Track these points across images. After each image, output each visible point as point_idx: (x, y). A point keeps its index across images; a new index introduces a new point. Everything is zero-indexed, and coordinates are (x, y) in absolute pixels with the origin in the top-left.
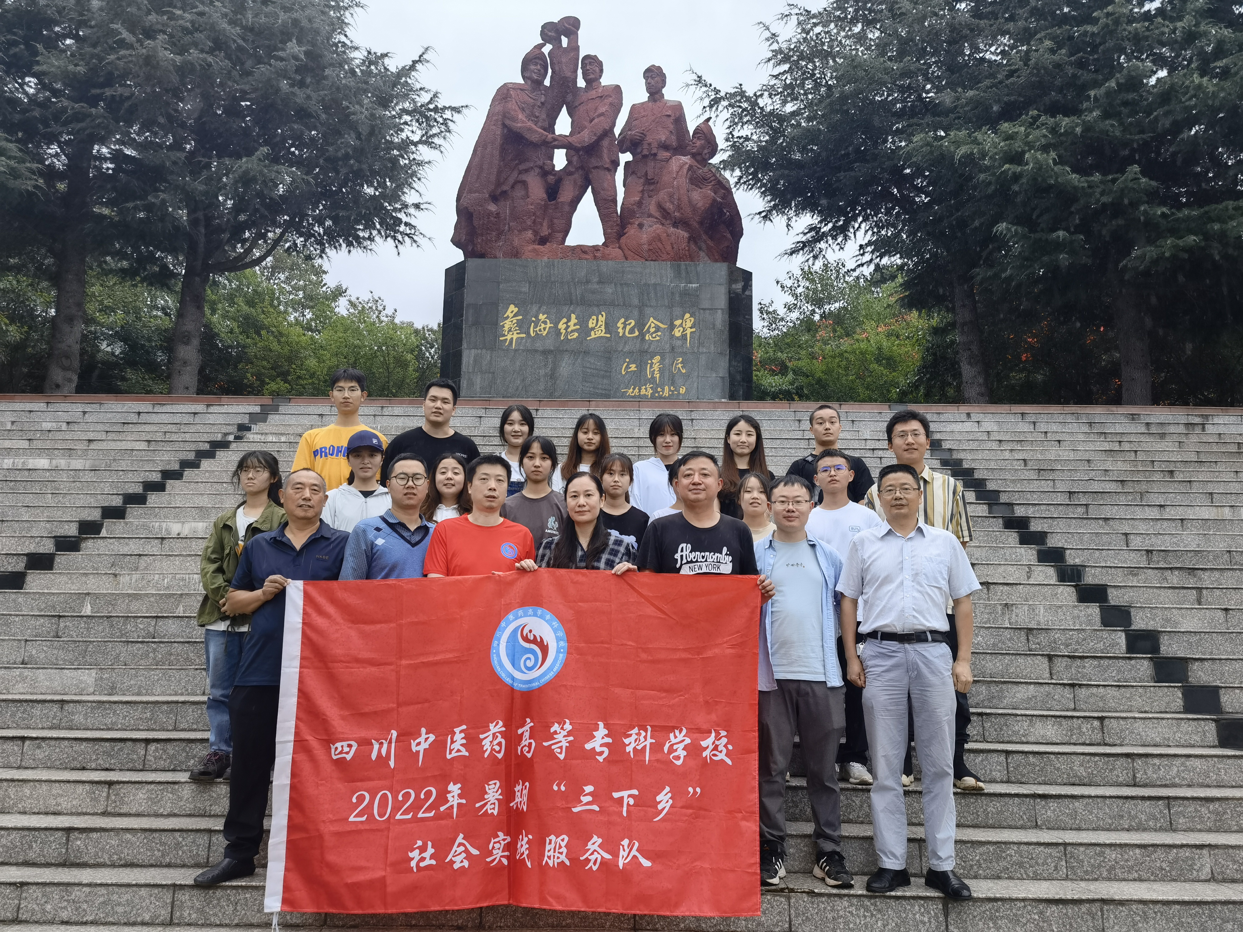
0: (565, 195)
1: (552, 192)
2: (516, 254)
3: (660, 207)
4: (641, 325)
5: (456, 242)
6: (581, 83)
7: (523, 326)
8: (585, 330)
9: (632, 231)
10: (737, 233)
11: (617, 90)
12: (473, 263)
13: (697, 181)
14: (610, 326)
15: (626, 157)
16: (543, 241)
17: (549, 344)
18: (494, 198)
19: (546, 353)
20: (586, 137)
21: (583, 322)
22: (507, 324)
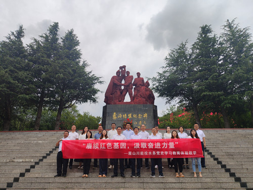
0: (124, 93)
1: (121, 93)
2: (115, 103)
3: (140, 95)
4: (138, 115)
6: (126, 75)
7: (117, 116)
8: (128, 116)
9: (135, 99)
10: (154, 99)
11: (132, 76)
13: (146, 90)
14: (132, 116)
16: (120, 101)
17: (121, 119)
18: (111, 94)
20: (127, 84)
22: (114, 116)
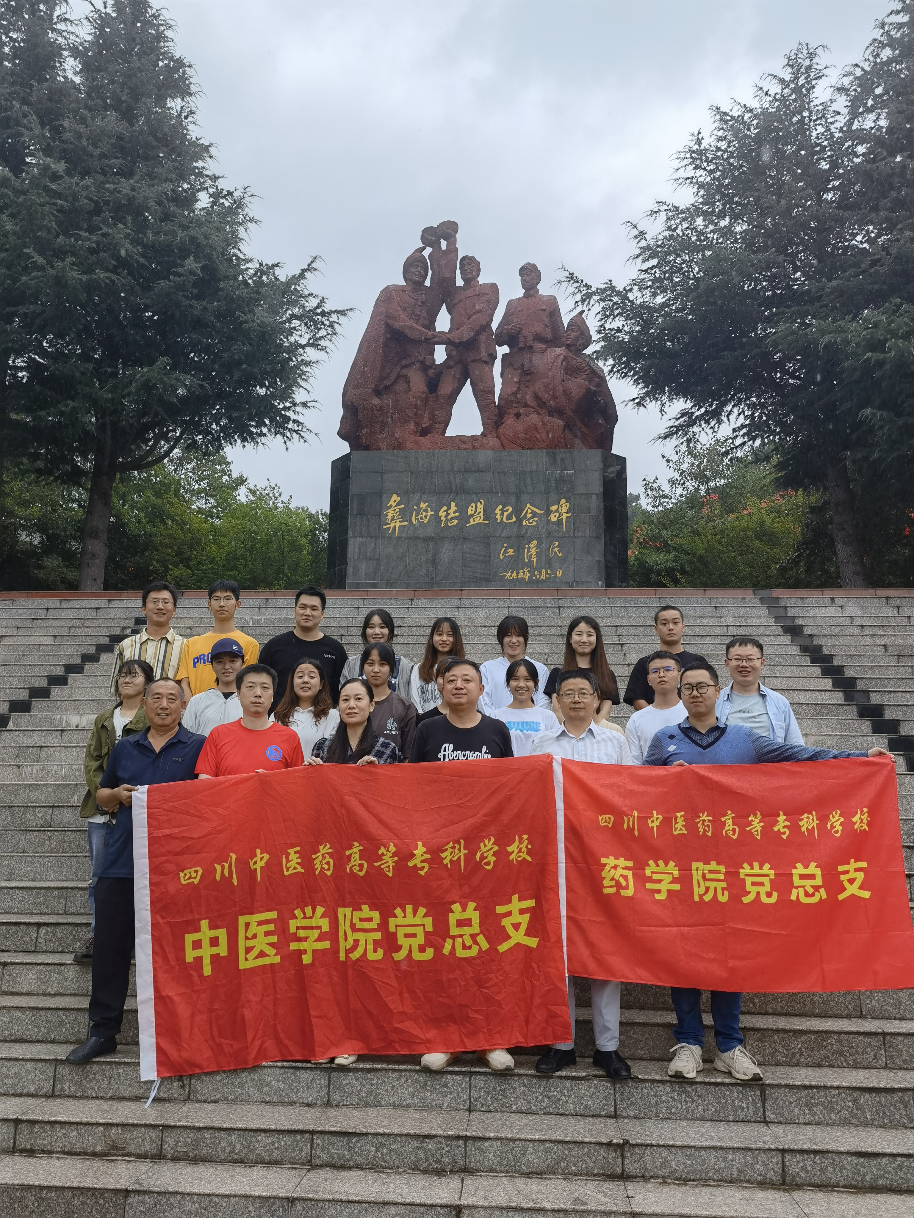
0: (445, 388)
1: (433, 385)
2: (400, 446)
3: (537, 397)
4: (518, 511)
5: (343, 434)
6: (460, 282)
7: (405, 514)
8: (464, 517)
9: (509, 421)
10: (611, 418)
11: (494, 288)
12: (360, 454)
13: (571, 370)
14: (488, 514)
15: (503, 350)
16: (424, 432)
17: (430, 531)
18: (378, 392)
19: (427, 540)
20: (466, 334)
21: (462, 509)
22: (390, 513)
